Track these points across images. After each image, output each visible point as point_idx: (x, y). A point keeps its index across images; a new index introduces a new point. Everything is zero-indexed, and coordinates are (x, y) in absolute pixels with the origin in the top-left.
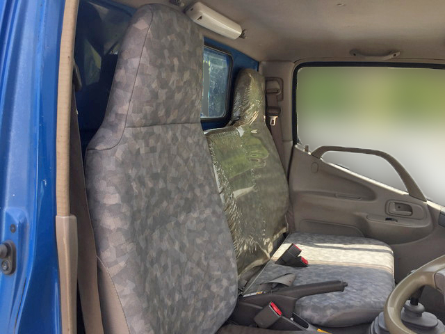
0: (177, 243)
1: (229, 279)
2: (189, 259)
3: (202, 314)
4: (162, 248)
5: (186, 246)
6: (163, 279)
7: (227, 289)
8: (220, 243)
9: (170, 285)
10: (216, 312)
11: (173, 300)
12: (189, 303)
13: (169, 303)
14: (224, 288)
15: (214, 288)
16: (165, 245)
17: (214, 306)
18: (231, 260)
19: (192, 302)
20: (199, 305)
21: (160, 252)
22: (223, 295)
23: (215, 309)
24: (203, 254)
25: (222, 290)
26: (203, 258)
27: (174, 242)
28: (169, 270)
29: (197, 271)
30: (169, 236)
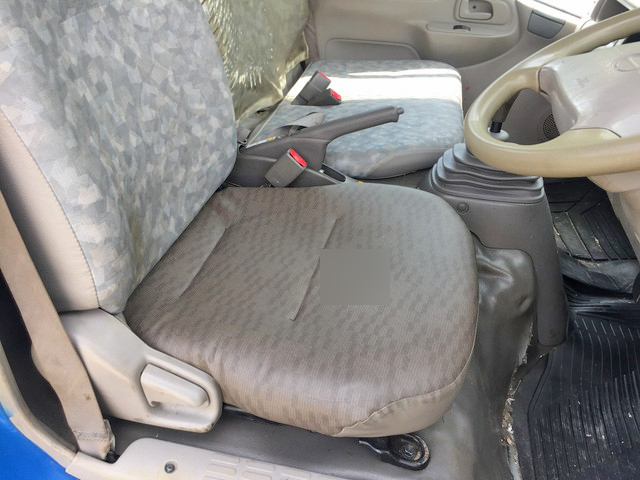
0: (117, 48)
1: (220, 116)
2: (146, 78)
3: (182, 170)
4: (88, 52)
5: (135, 55)
6: (100, 107)
7: (219, 133)
8: (198, 54)
9: (116, 119)
10: (205, 169)
11: (127, 144)
12: (156, 152)
13: (121, 148)
14: (214, 131)
15: (198, 131)
16: (94, 49)
17: (200, 160)
18: (221, 85)
19: (163, 150)
20: (175, 155)
21: (85, 59)
22: (214, 142)
23: (204, 164)
24: (170, 73)
25: (211, 135)
26: (171, 79)
27: (110, 46)
28: (110, 92)
29: (163, 100)
30: (99, 31)
